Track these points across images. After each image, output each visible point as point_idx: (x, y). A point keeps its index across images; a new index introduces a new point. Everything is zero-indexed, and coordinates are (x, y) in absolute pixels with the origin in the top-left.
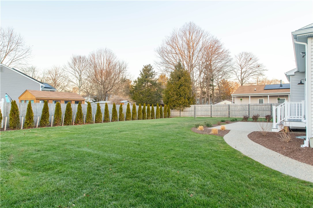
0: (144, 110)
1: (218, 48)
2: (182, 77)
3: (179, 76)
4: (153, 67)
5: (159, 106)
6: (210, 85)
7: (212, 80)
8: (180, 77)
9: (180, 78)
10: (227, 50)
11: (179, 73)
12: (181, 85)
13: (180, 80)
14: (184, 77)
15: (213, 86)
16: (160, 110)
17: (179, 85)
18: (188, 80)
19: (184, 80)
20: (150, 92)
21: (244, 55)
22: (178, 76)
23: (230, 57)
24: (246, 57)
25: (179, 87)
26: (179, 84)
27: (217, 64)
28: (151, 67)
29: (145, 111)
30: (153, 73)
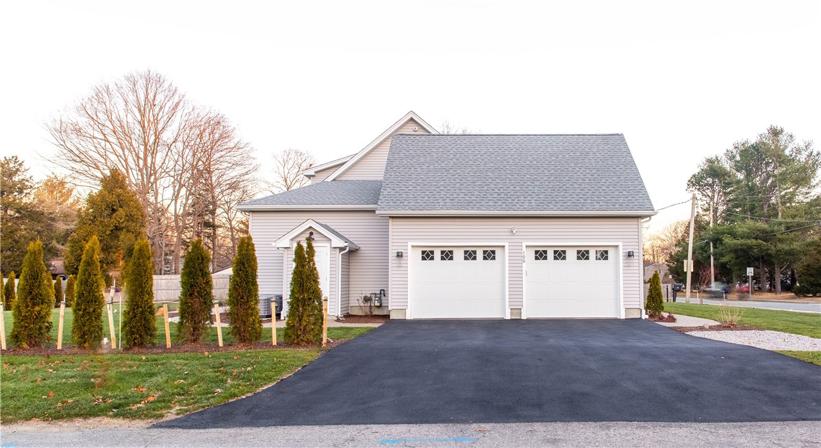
0: (10, 288)
1: (225, 136)
2: (120, 209)
3: (113, 205)
4: (25, 166)
5: (54, 279)
6: (207, 225)
7: (213, 212)
8: (115, 207)
9: (114, 211)
10: (247, 144)
11: (111, 198)
12: (117, 228)
13: (114, 215)
14: (126, 209)
15: (214, 227)
16: (55, 289)
17: (110, 229)
18: (136, 217)
19: (126, 216)
20: (17, 238)
21: (292, 156)
22: (108, 206)
23: (254, 161)
24: (300, 161)
25: (112, 231)
26: (112, 225)
27: (224, 172)
28: (21, 165)
29: (13, 290)
30: (27, 183)
